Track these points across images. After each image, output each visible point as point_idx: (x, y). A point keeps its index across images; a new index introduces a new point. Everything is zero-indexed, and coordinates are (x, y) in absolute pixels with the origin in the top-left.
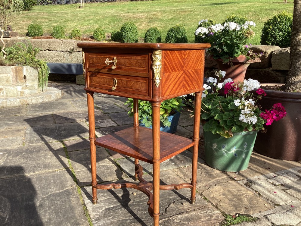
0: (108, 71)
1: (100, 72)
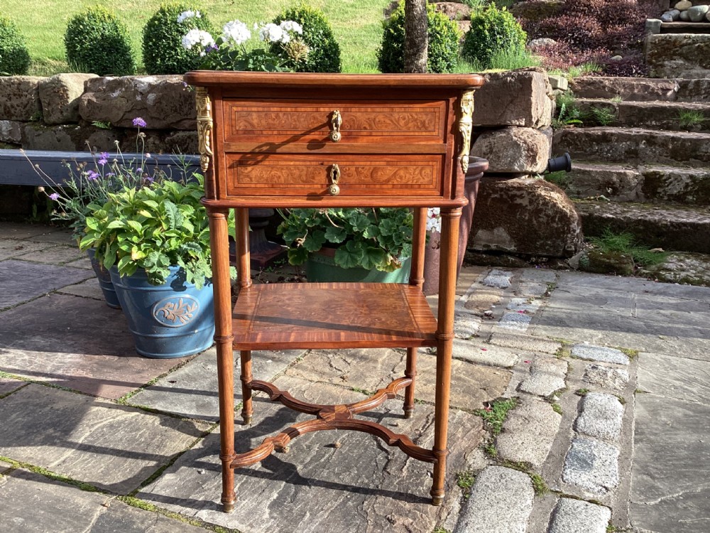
0: (309, 148)
1: (279, 150)
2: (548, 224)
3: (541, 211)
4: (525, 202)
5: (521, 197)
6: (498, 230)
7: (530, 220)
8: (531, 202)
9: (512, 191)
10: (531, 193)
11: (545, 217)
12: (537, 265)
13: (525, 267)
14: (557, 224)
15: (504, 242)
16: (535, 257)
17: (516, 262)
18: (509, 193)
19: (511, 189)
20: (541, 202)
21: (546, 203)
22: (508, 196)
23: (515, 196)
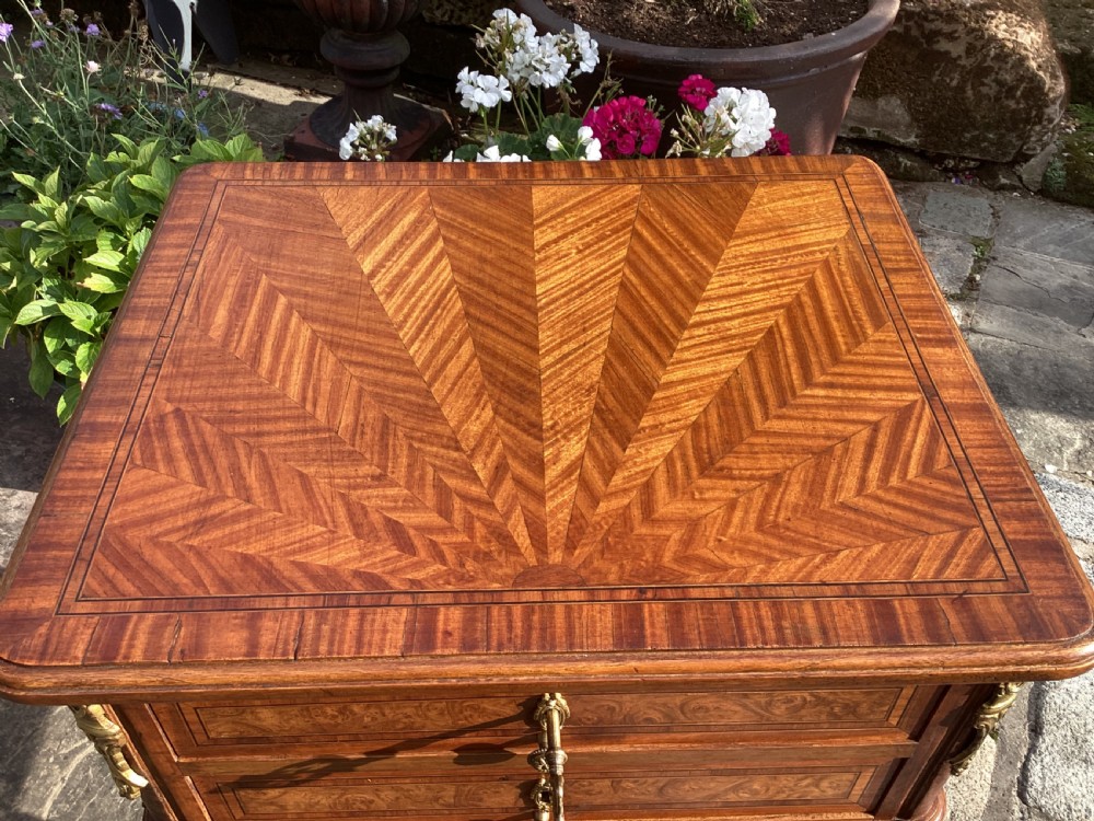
0: (457, 762)
2: (997, 99)
3: (987, 71)
4: (956, 49)
5: (951, 37)
6: (888, 103)
7: (961, 89)
8: (970, 50)
9: (933, 21)
10: (973, 30)
11: (994, 85)
12: (957, 176)
13: (931, 180)
14: (1018, 103)
15: (896, 126)
16: (954, 158)
17: (912, 168)
18: (926, 24)
19: (931, 17)
20: (992, 53)
21: (1003, 55)
22: (923, 33)
23: (938, 33)
